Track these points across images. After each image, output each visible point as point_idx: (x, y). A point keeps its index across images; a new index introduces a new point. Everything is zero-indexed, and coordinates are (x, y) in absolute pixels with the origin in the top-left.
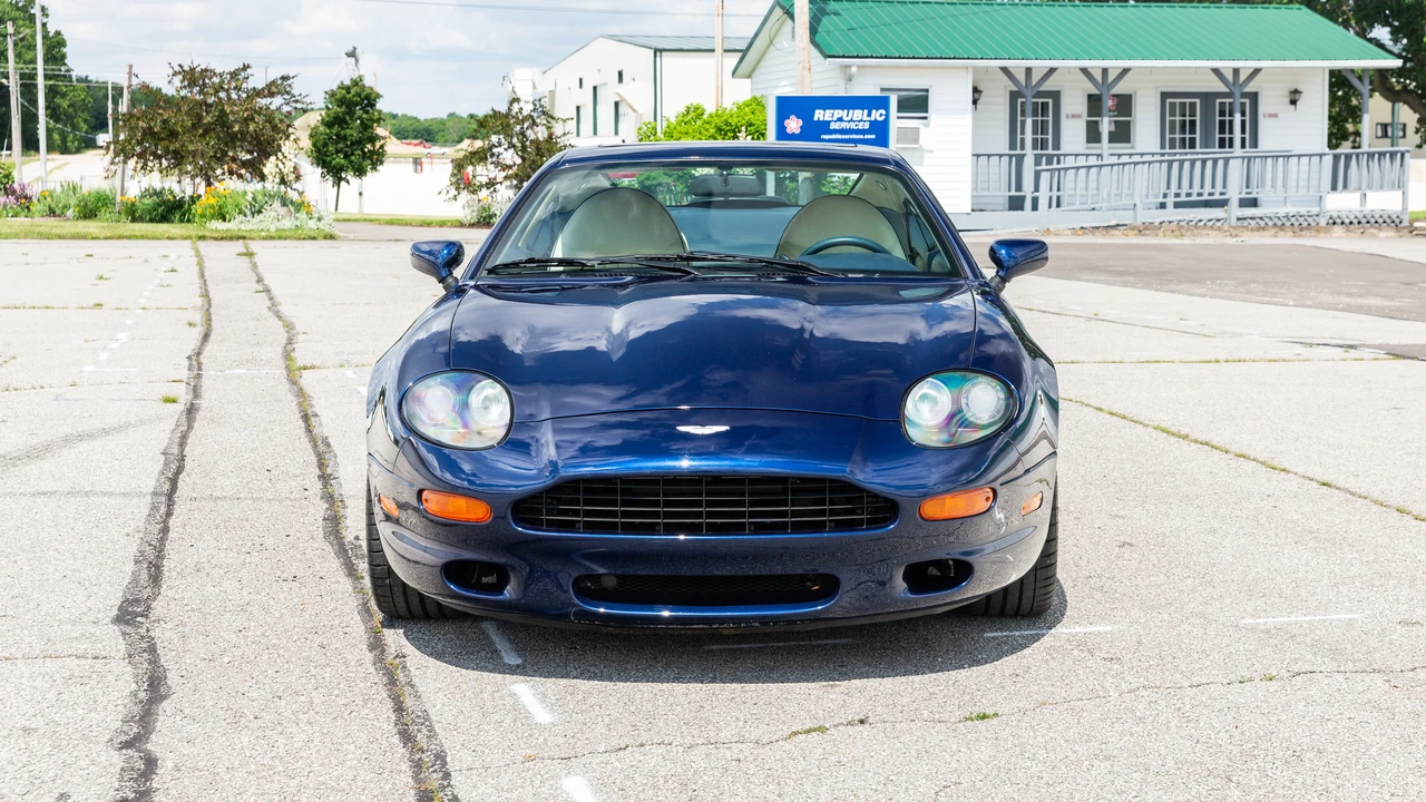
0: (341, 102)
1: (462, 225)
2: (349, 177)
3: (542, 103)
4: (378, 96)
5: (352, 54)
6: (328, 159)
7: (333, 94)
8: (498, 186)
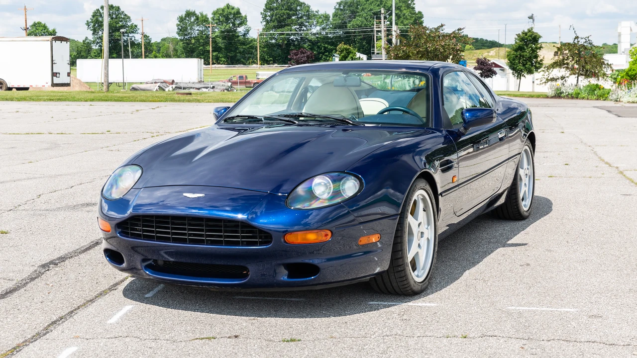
0: (522, 39)
1: (547, 97)
2: (525, 75)
3: (589, 39)
4: (540, 37)
5: (531, 17)
6: (515, 66)
7: (518, 35)
8: (567, 79)
